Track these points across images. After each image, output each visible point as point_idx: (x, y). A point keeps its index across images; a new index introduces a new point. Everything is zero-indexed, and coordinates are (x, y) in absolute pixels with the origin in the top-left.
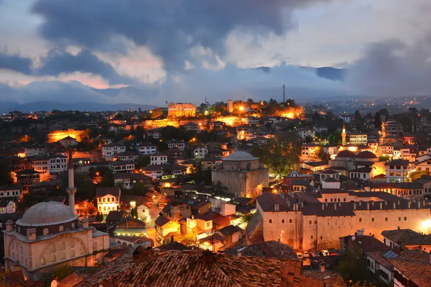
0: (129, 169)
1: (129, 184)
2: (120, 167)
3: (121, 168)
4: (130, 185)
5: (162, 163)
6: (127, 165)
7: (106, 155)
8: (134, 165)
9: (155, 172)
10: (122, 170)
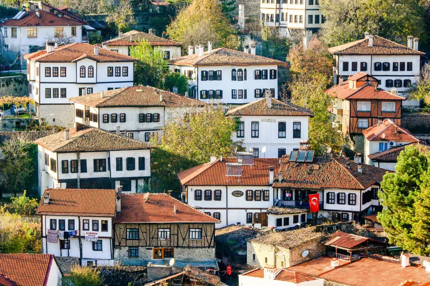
0: (125, 173)
1: (106, 245)
2: (84, 162)
3: (90, 165)
4: (114, 247)
5: (282, 152)
6: (114, 155)
7: (44, 100)
8: (146, 155)
9: (237, 194)
10: (90, 174)
